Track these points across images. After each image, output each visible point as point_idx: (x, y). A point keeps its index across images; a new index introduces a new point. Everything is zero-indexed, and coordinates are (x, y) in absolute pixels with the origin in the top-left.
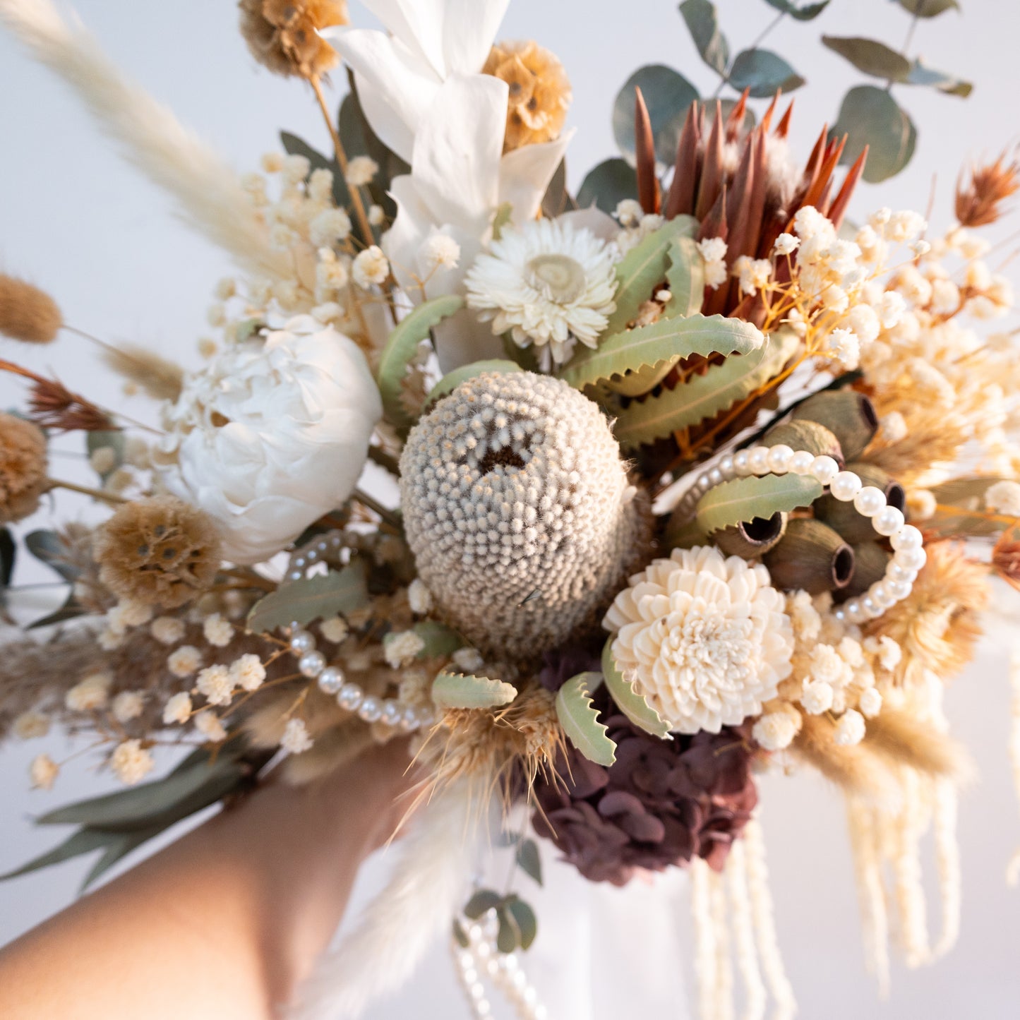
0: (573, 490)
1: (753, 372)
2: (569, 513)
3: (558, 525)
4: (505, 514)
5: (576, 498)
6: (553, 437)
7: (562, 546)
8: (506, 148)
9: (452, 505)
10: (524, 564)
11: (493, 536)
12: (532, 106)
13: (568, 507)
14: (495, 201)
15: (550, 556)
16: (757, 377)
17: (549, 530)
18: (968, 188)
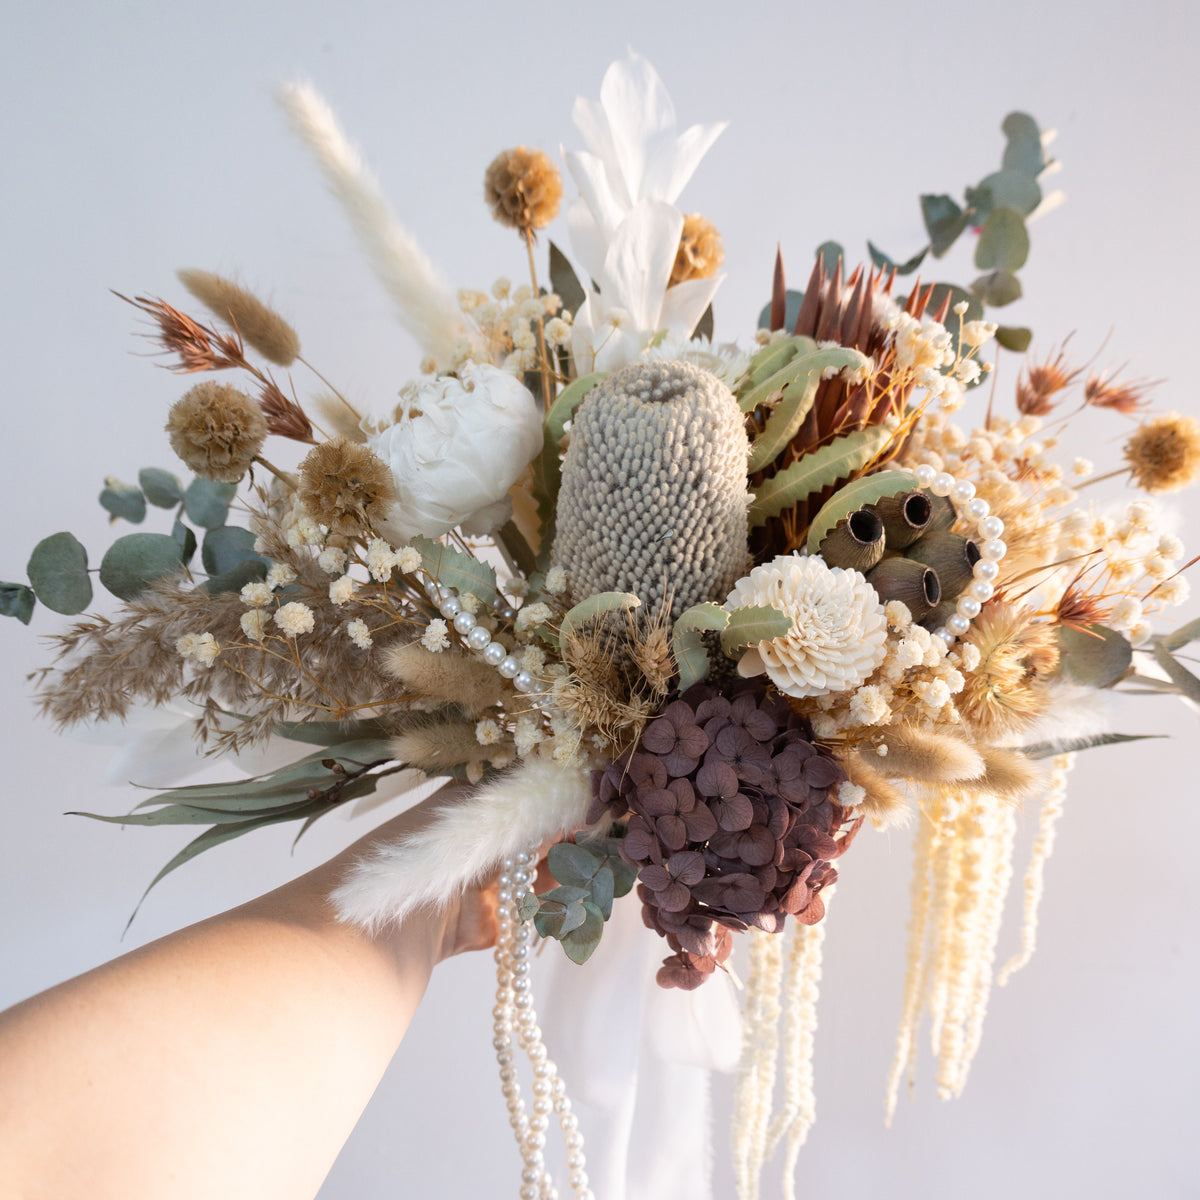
0: (715, 426)
1: (856, 451)
2: (709, 444)
3: (700, 453)
4: (661, 428)
5: (718, 435)
6: (704, 389)
7: (699, 478)
8: (673, 282)
9: (619, 421)
10: (666, 487)
11: (648, 447)
12: (695, 251)
13: (710, 439)
14: (655, 327)
15: (688, 487)
16: (858, 457)
17: (692, 458)
18: (1026, 382)
